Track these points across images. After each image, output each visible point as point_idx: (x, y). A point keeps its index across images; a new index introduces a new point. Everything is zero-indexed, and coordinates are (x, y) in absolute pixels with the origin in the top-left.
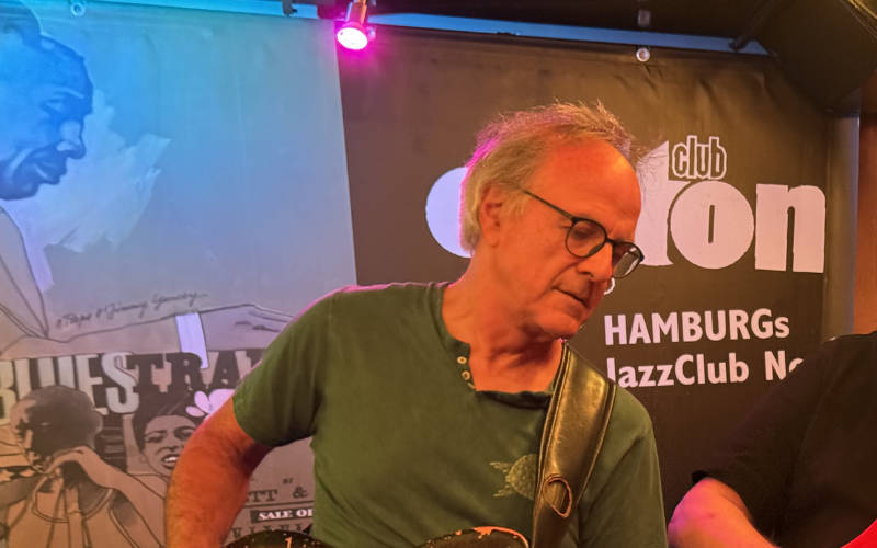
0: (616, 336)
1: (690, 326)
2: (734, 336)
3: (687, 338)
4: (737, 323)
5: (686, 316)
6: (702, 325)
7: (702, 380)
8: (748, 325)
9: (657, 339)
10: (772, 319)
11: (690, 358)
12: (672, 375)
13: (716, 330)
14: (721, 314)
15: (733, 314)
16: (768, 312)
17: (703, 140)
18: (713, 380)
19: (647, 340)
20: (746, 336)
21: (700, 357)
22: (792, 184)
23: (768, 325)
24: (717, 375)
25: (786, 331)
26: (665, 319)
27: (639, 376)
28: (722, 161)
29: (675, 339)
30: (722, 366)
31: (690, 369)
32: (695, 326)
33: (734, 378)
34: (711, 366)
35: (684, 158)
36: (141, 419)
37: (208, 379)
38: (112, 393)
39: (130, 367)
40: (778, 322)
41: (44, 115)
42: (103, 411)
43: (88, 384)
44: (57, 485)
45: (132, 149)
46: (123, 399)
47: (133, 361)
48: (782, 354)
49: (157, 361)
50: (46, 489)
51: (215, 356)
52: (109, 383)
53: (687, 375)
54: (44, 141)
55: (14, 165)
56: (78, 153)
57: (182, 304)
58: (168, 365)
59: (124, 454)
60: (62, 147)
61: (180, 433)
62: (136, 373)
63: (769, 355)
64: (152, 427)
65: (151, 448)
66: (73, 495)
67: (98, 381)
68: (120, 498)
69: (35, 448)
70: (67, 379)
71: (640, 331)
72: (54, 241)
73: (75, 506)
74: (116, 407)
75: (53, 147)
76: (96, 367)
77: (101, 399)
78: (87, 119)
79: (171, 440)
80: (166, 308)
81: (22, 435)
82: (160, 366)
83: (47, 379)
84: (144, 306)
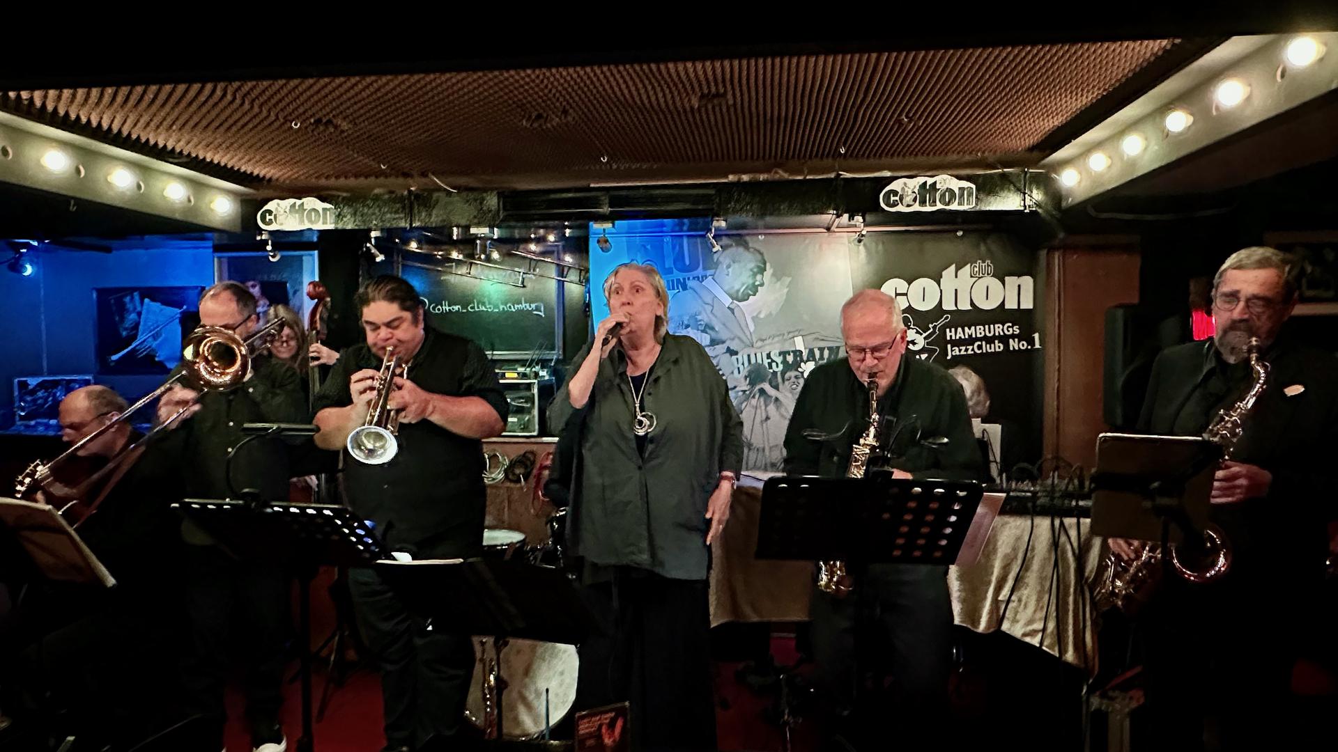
0: (951, 336)
1: (980, 331)
2: (997, 334)
3: (979, 336)
4: (998, 329)
5: (978, 327)
6: (984, 330)
7: (984, 351)
8: (1003, 330)
9: (967, 337)
10: (1012, 327)
11: (980, 343)
12: (973, 350)
13: (990, 332)
14: (992, 326)
15: (996, 326)
16: (1010, 324)
17: (984, 262)
18: (989, 351)
19: (963, 337)
20: (1002, 334)
21: (984, 343)
22: (1019, 276)
23: (1010, 329)
24: (990, 348)
25: (1018, 331)
26: (970, 329)
27: (960, 351)
28: (991, 269)
29: (974, 336)
30: (993, 345)
31: (980, 347)
32: (982, 331)
33: (997, 350)
34: (988, 346)
35: (976, 269)
36: (783, 373)
37: (805, 358)
38: (774, 364)
39: (780, 355)
40: (1015, 327)
41: (751, 273)
42: (771, 371)
43: (766, 362)
44: (757, 396)
45: (779, 283)
46: (777, 366)
47: (780, 354)
48: (1016, 340)
49: (788, 353)
50: (754, 397)
51: (807, 351)
52: (773, 361)
53: (979, 349)
54: (751, 281)
55: (742, 291)
56: (762, 285)
57: (796, 333)
58: (792, 354)
59: (778, 385)
60: (757, 283)
61: (796, 377)
62: (781, 357)
63: (1011, 341)
64: (787, 376)
65: (787, 383)
66: (762, 400)
67: (770, 361)
68: (777, 399)
69: (749, 384)
70: (759, 361)
71: (960, 334)
72: (755, 314)
73: (762, 403)
74: (776, 370)
75: (754, 283)
76: (769, 356)
77: (771, 367)
78: (765, 273)
79: (793, 379)
80: (791, 335)
81: (746, 379)
82: (789, 355)
83: (753, 361)
84: (784, 335)
